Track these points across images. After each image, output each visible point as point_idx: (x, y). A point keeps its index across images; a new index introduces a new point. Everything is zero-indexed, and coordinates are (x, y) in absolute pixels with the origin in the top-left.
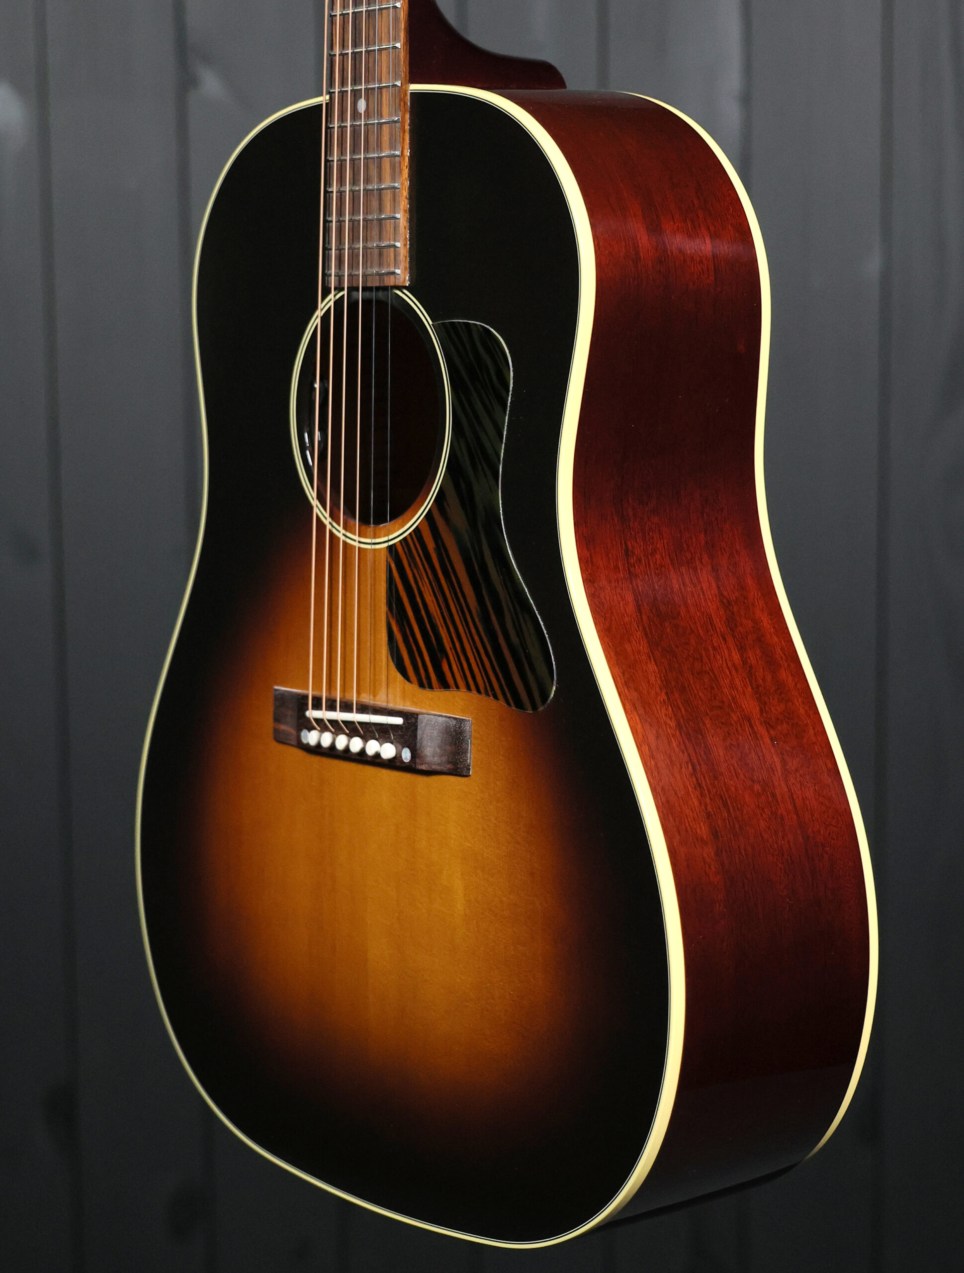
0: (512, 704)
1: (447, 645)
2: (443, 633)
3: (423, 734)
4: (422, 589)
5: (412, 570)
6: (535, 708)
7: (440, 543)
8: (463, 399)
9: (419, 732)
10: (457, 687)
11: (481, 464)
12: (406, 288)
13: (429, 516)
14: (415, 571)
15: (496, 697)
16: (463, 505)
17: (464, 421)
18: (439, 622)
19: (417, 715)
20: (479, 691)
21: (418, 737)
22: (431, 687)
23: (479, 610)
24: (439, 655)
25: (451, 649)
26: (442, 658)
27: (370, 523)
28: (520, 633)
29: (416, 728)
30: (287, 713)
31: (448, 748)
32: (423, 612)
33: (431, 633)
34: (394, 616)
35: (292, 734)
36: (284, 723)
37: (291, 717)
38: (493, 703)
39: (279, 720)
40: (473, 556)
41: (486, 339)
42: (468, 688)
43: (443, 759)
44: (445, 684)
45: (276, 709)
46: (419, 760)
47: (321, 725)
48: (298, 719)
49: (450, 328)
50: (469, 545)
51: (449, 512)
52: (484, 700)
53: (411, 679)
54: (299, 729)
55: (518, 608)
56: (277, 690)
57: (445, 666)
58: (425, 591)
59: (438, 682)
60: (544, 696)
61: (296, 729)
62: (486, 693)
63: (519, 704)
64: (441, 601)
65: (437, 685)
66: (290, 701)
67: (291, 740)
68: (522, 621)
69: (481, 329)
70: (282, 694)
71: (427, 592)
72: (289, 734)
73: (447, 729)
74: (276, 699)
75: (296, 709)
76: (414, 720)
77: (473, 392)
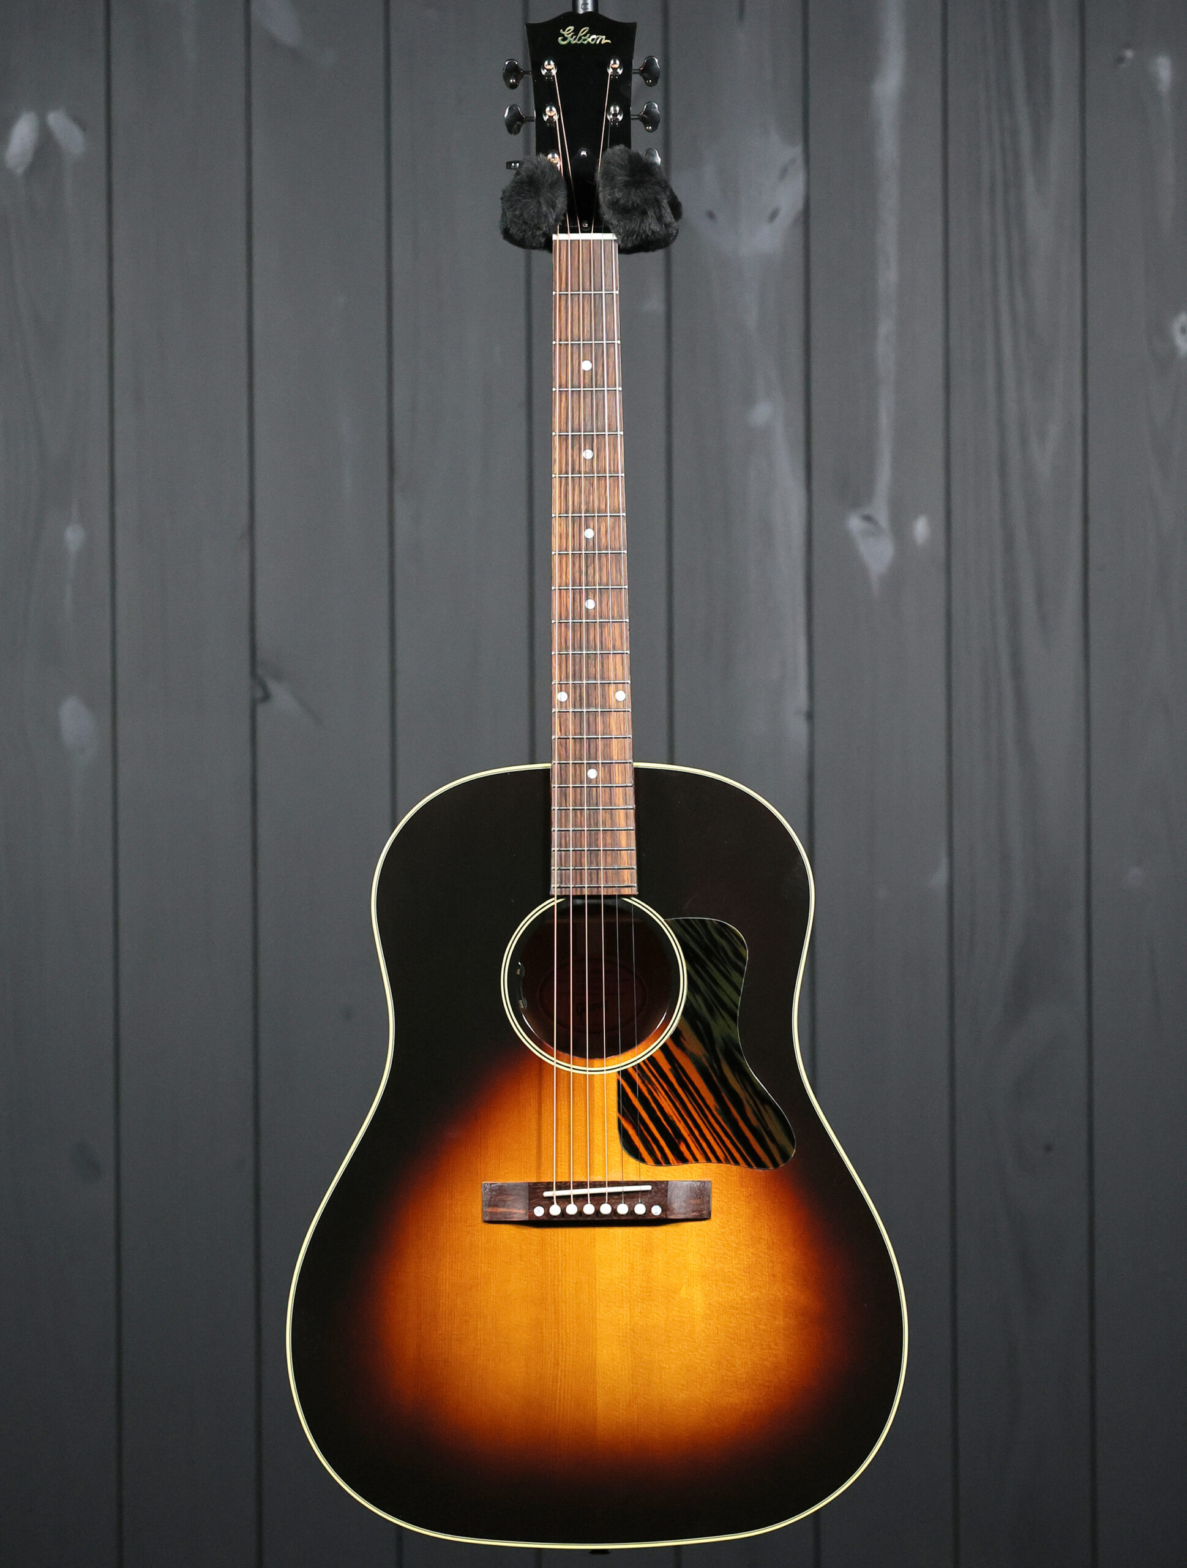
0: (753, 1164)
1: (685, 1132)
2: (681, 1126)
3: (672, 1193)
4: (658, 1098)
5: (646, 1086)
6: (775, 1164)
7: (676, 1065)
8: (699, 968)
9: (669, 1193)
10: (696, 1160)
11: (718, 1010)
12: (634, 896)
13: (664, 1048)
14: (650, 1086)
15: (736, 1163)
16: (700, 1038)
17: (699, 982)
18: (675, 1117)
19: (668, 1182)
20: (719, 1160)
21: (669, 1197)
22: (668, 1163)
23: (718, 1107)
24: (676, 1141)
25: (689, 1135)
26: (680, 1143)
27: (603, 1057)
28: (760, 1119)
29: (667, 1191)
30: (511, 1198)
31: (693, 1202)
32: (659, 1113)
33: (667, 1127)
34: (626, 1119)
35: (515, 1213)
36: (503, 1207)
37: (514, 1201)
38: (734, 1168)
39: (496, 1206)
40: (711, 1071)
41: (722, 930)
42: (708, 1160)
43: (689, 1210)
44: (683, 1160)
45: (491, 1198)
46: (668, 1213)
47: (564, 1200)
48: (530, 1200)
49: (683, 922)
50: (707, 1065)
51: (685, 1043)
52: (723, 1167)
53: (646, 1160)
54: (531, 1207)
55: (758, 1102)
56: (491, 1184)
57: (683, 1148)
58: (660, 1099)
59: (676, 1159)
60: (785, 1156)
61: (525, 1208)
62: (727, 1162)
63: (760, 1164)
64: (678, 1104)
65: (675, 1161)
66: (514, 1189)
67: (512, 1218)
68: (763, 1111)
69: (716, 923)
70: (500, 1186)
71: (663, 1099)
72: (510, 1213)
73: (692, 1189)
74: (491, 1190)
75: (525, 1193)
76: (663, 1186)
77: (709, 963)
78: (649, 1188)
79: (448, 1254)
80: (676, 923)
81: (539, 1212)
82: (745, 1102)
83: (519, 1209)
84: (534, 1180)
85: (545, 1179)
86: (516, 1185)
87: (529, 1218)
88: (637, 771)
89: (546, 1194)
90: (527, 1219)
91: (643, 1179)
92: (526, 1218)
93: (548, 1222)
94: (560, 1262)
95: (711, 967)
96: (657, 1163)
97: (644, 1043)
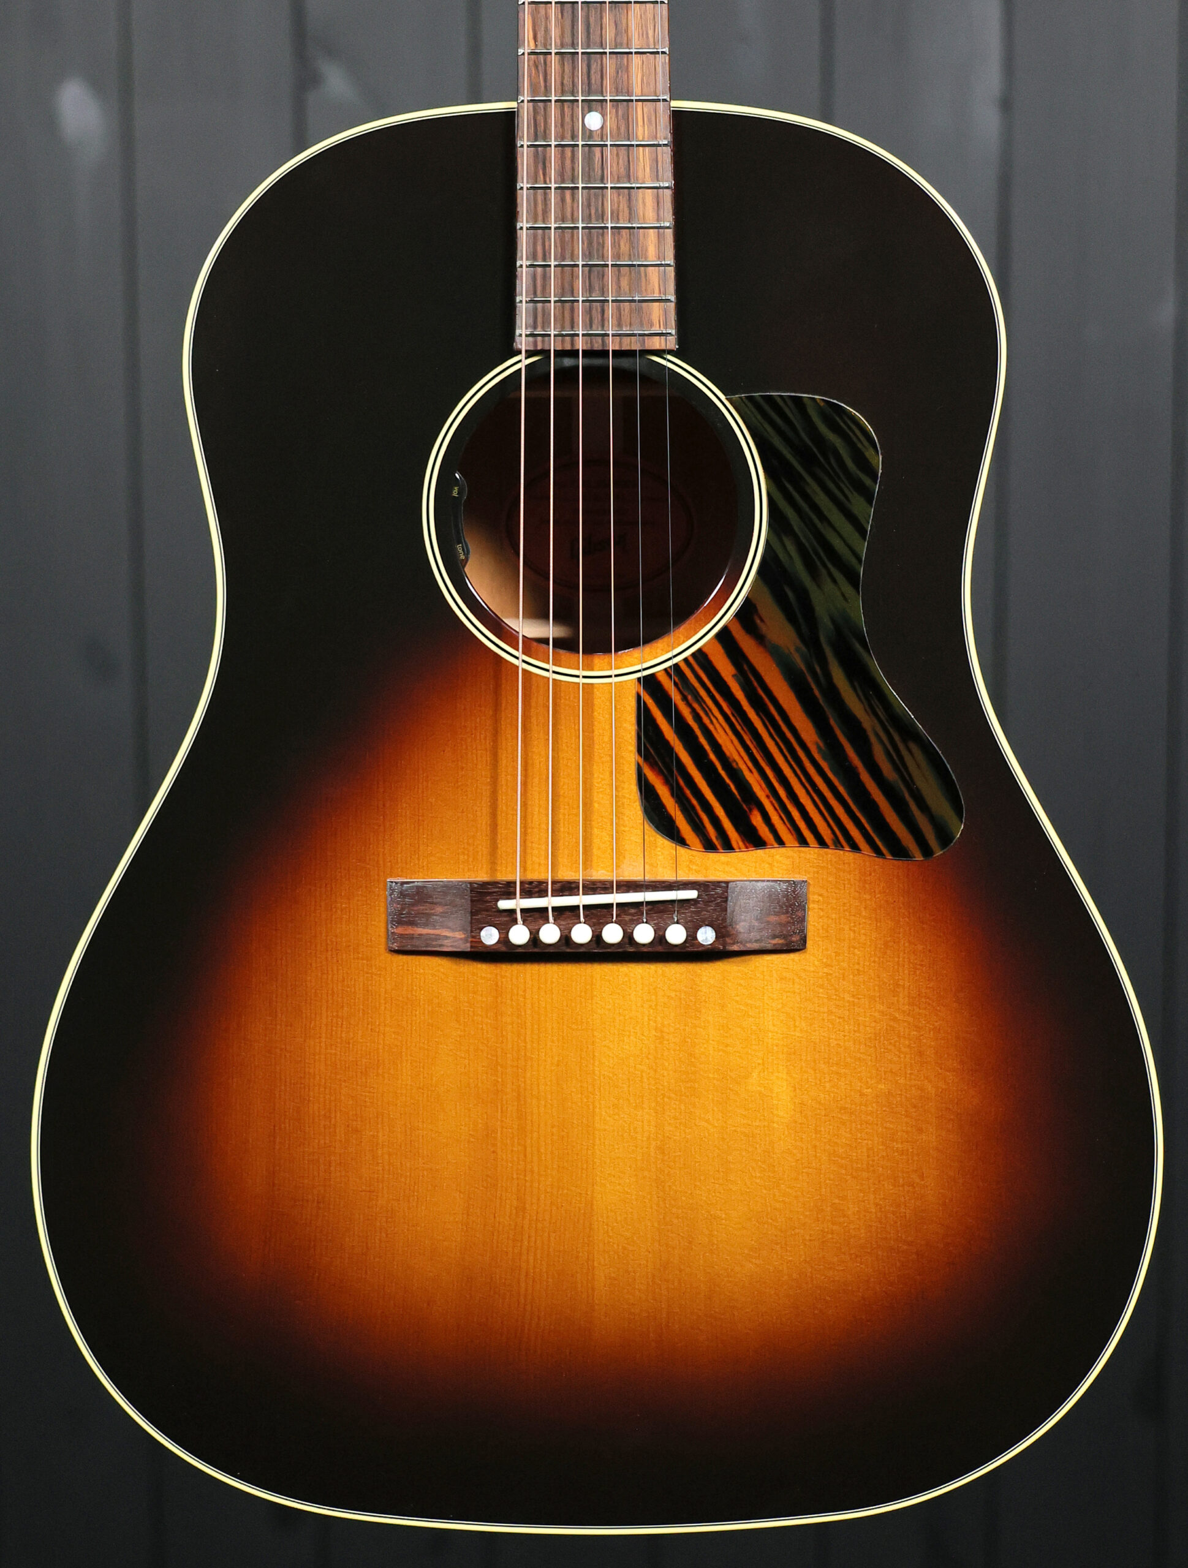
0: (885, 851)
1: (760, 791)
2: (753, 779)
3: (735, 904)
4: (711, 727)
5: (689, 705)
6: (927, 852)
7: (746, 667)
8: (789, 488)
9: (730, 904)
10: (781, 843)
11: (825, 566)
12: (670, 352)
13: (724, 636)
14: (696, 706)
15: (855, 847)
16: (791, 618)
17: (791, 514)
18: (743, 764)
19: (727, 883)
20: (822, 843)
21: (729, 910)
22: (728, 847)
23: (821, 744)
24: (744, 806)
25: (768, 797)
26: (751, 810)
27: (611, 652)
28: (900, 766)
29: (726, 900)
30: (439, 909)
31: (773, 919)
32: (712, 757)
33: (728, 781)
34: (653, 765)
35: (447, 937)
36: (426, 925)
37: (443, 915)
38: (848, 856)
39: (412, 923)
40: (810, 679)
41: (834, 416)
42: (803, 842)
43: (765, 933)
44: (755, 841)
45: (403, 909)
46: (728, 940)
47: (536, 917)
48: (472, 914)
49: (762, 402)
50: (803, 667)
51: (763, 628)
52: (830, 854)
53: (688, 842)
54: (476, 927)
55: (897, 738)
56: (403, 883)
57: (757, 819)
58: (715, 728)
59: (743, 841)
60: (945, 837)
61: (463, 929)
62: (838, 845)
63: (899, 851)
64: (747, 738)
65: (741, 844)
66: (445, 894)
67: (441, 946)
68: (904, 752)
69: (822, 404)
70: (418, 887)
71: (720, 730)
72: (438, 937)
73: (771, 896)
74: (402, 894)
75: (465, 902)
76: (719, 891)
77: (809, 479)
78: (692, 894)
79: (324, 1009)
80: (746, 402)
81: (490, 936)
82: (873, 739)
83: (453, 930)
84: (483, 876)
85: (503, 876)
86: (448, 888)
87: (471, 947)
88: (678, 116)
89: (504, 904)
90: (469, 950)
91: (683, 876)
92: (466, 947)
93: (506, 954)
94: (529, 1024)
95: (813, 487)
96: (709, 846)
97: (683, 628)
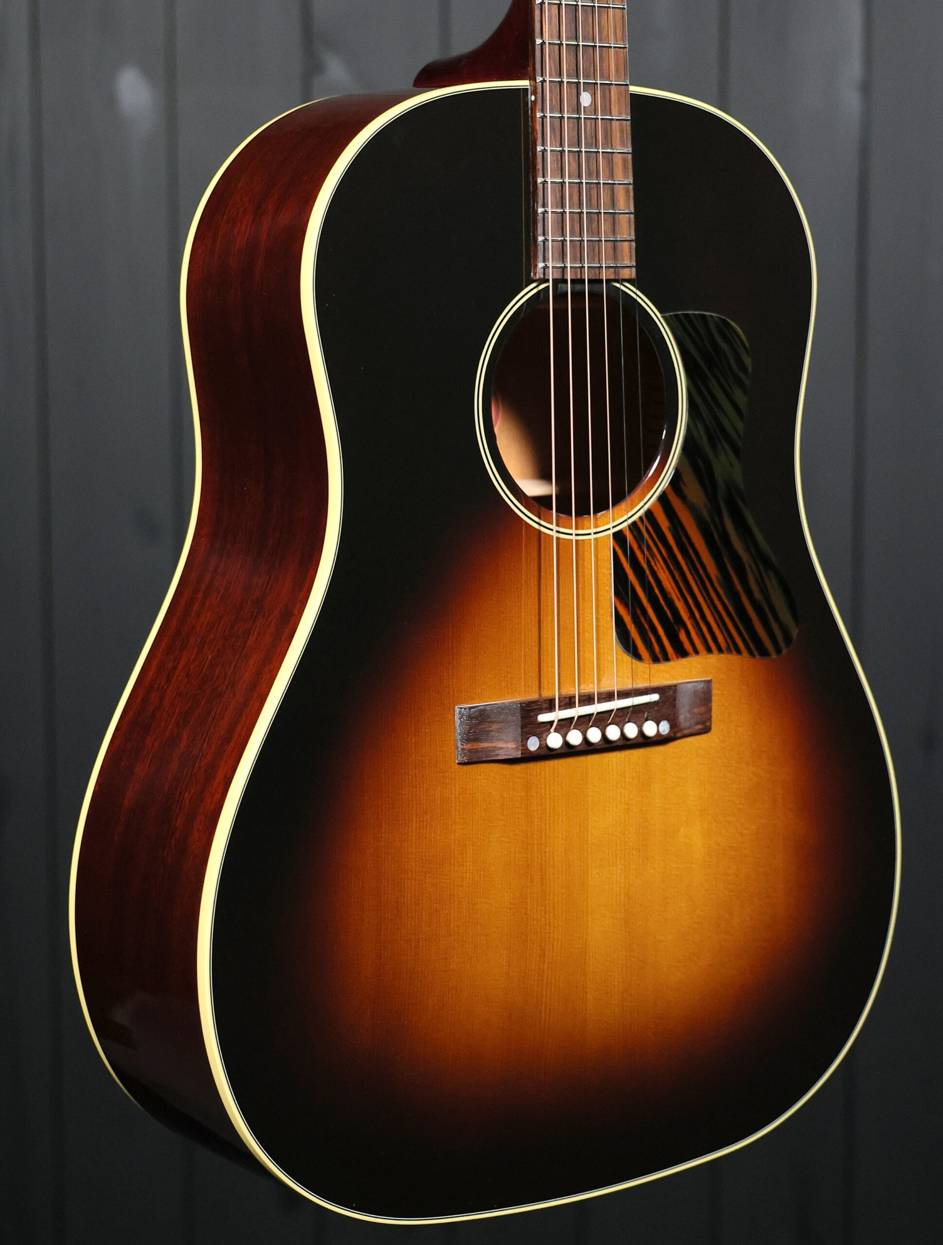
0: (755, 653)
1: (685, 615)
2: (680, 605)
3: (678, 702)
4: (655, 568)
5: (642, 552)
6: (778, 651)
8: (699, 383)
10: (697, 652)
11: (721, 442)
13: (663, 499)
14: (646, 553)
15: (739, 652)
16: (702, 483)
18: (674, 595)
19: (676, 686)
20: (720, 650)
21: (676, 707)
22: (667, 659)
23: (719, 576)
24: (676, 628)
25: (689, 618)
26: (680, 630)
27: (591, 514)
28: (764, 590)
29: (675, 699)
30: (495, 727)
31: (696, 710)
32: (657, 591)
33: (666, 608)
34: (624, 605)
35: (501, 748)
36: (486, 740)
37: (499, 731)
38: (734, 658)
39: (476, 740)
40: (712, 528)
41: (724, 328)
42: (709, 650)
43: (693, 721)
44: (682, 653)
45: (470, 729)
46: (677, 730)
47: (565, 725)
48: (523, 727)
49: (682, 318)
50: (708, 518)
51: (686, 491)
52: (723, 656)
53: (643, 657)
54: (525, 739)
55: (761, 568)
56: (470, 708)
57: (683, 636)
58: (658, 569)
59: (676, 654)
60: (788, 639)
61: (515, 740)
62: (729, 651)
63: (762, 651)
64: (677, 576)
65: (674, 655)
66: (500, 714)
67: (497, 755)
68: (766, 579)
69: (717, 320)
70: (481, 710)
71: (661, 571)
72: (495, 749)
73: (695, 693)
74: (470, 717)
75: (517, 718)
76: (671, 692)
77: (711, 378)
78: (655, 697)
79: (414, 816)
80: (674, 319)
81: (533, 744)
82: (748, 569)
83: (506, 742)
84: (534, 696)
85: (546, 694)
86: (502, 708)
87: (522, 754)
88: (635, 97)
89: (543, 718)
90: (520, 756)
91: (642, 684)
92: (518, 754)
93: (545, 756)
94: (548, 811)
95: (713, 383)
96: (655, 660)
97: (638, 492)
